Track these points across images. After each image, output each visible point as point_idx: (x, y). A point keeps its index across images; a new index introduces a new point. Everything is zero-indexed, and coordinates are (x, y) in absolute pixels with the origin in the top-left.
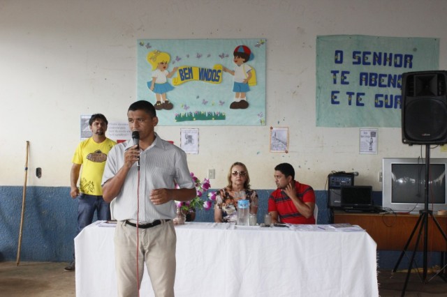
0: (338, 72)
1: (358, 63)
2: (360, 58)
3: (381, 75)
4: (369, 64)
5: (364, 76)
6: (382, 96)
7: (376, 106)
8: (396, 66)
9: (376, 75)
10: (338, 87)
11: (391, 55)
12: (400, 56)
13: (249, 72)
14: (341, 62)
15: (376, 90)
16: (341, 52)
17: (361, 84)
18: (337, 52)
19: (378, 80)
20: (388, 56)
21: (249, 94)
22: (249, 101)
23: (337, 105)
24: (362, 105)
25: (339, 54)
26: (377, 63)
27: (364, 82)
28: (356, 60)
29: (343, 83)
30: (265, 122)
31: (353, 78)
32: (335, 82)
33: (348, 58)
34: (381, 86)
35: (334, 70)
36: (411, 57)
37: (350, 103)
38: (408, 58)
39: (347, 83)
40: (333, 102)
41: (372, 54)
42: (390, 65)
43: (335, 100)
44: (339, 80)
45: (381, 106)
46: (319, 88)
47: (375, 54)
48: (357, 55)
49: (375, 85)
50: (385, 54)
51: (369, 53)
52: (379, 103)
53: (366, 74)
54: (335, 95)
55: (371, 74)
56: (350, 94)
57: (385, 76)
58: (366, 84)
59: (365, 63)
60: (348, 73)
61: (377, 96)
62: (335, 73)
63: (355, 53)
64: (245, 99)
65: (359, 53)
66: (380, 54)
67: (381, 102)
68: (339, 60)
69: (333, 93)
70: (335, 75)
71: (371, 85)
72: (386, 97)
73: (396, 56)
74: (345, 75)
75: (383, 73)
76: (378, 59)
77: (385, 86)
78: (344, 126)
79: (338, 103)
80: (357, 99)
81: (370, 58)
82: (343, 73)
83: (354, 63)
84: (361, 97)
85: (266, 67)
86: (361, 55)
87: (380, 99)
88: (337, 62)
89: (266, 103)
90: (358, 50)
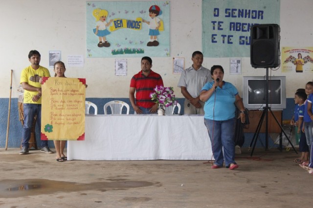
0: (216, 22)
1: (229, 16)
2: (230, 13)
3: (243, 24)
4: (236, 17)
5: (232, 25)
6: (244, 37)
7: (240, 43)
8: (253, 18)
9: (240, 24)
10: (216, 31)
11: (249, 11)
12: (256, 11)
13: (159, 23)
14: (218, 16)
15: (240, 33)
16: (218, 9)
17: (231, 30)
18: (215, 9)
19: (241, 27)
20: (248, 12)
21: (159, 36)
22: (159, 41)
23: (215, 43)
24: (232, 43)
25: (216, 11)
26: (241, 17)
27: (232, 29)
28: (228, 14)
29: (219, 29)
30: (170, 54)
31: (226, 26)
32: (214, 28)
33: (222, 13)
34: (243, 31)
35: (213, 21)
36: (262, 12)
37: (224, 42)
38: (261, 13)
39: (222, 29)
40: (213, 42)
41: (238, 10)
42: (249, 17)
43: (214, 40)
44: (216, 27)
45: (243, 44)
46: (204, 32)
47: (239, 10)
48: (228, 11)
49: (239, 30)
50: (246, 10)
51: (236, 10)
52: (242, 42)
53: (234, 23)
54: (214, 37)
55: (237, 23)
56: (224, 36)
57: (246, 24)
58: (234, 30)
59: (233, 16)
60: (222, 22)
61: (241, 37)
62: (214, 22)
63: (226, 10)
64: (156, 40)
65: (229, 10)
66: (243, 10)
67: (243, 41)
68: (216, 14)
69: (213, 35)
70: (214, 24)
71: (237, 30)
72: (247, 37)
73: (253, 11)
74: (221, 24)
75: (244, 22)
76: (241, 14)
77: (246, 31)
78: (220, 57)
79: (216, 42)
80: (228, 39)
81: (236, 13)
82: (219, 23)
83: (226, 16)
84: (231, 38)
85: (170, 19)
86: (231, 11)
87: (243, 39)
88: (215, 15)
89: (170, 43)
90: (229, 8)
